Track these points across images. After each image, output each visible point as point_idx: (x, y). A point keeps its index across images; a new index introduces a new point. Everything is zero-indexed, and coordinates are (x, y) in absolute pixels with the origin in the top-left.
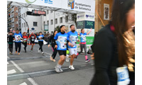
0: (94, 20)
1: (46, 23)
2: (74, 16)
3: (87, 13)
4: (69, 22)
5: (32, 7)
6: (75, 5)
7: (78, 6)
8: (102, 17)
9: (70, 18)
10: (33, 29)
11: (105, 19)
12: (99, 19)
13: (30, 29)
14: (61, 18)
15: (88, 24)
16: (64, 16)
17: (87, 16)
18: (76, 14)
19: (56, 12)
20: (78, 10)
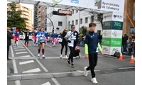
0: (122, 21)
1: (71, 23)
2: (100, 16)
3: (115, 12)
5: (58, 7)
6: (102, 5)
7: (106, 6)
9: (96, 18)
10: (58, 29)
11: (134, 19)
13: (55, 29)
14: (87, 18)
15: (116, 24)
16: (90, 16)
17: (115, 16)
18: (102, 14)
19: (82, 12)
20: (106, 10)
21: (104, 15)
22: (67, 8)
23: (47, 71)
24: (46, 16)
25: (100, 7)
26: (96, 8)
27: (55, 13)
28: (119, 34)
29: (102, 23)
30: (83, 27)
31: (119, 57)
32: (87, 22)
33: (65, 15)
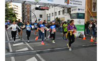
0: (84, 12)
1: (49, 16)
3: (79, 7)
4: (65, 14)
5: (39, 4)
6: (70, 2)
7: (72, 2)
8: (91, 10)
9: (66, 11)
11: (93, 11)
12: (88, 12)
17: (79, 9)
18: (70, 8)
19: (56, 7)
20: (72, 5)
21: (72, 9)
22: (45, 4)
23: (33, 49)
24: (31, 11)
26: (66, 4)
27: (37, 9)
28: (82, 22)
29: (70, 14)
30: (57, 18)
31: (83, 38)
32: (59, 14)
33: (44, 10)
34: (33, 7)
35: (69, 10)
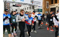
0: (42, 8)
3: (39, 5)
4: (31, 9)
5: (15, 3)
6: (34, 2)
7: (35, 2)
8: (45, 7)
9: (32, 7)
11: (47, 8)
12: (44, 8)
14: (28, 8)
15: (40, 10)
16: (29, 7)
17: (39, 7)
18: (34, 6)
19: (26, 5)
20: (35, 4)
21: (35, 6)
22: (19, 3)
24: (10, 7)
25: (33, 3)
26: (31, 3)
27: (14, 6)
29: (34, 9)
32: (28, 9)
33: (18, 6)
34: (11, 5)
35: (33, 7)
